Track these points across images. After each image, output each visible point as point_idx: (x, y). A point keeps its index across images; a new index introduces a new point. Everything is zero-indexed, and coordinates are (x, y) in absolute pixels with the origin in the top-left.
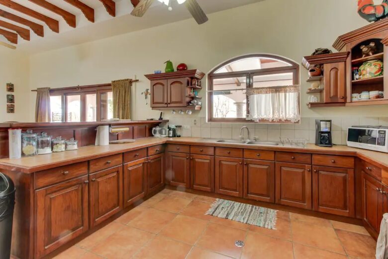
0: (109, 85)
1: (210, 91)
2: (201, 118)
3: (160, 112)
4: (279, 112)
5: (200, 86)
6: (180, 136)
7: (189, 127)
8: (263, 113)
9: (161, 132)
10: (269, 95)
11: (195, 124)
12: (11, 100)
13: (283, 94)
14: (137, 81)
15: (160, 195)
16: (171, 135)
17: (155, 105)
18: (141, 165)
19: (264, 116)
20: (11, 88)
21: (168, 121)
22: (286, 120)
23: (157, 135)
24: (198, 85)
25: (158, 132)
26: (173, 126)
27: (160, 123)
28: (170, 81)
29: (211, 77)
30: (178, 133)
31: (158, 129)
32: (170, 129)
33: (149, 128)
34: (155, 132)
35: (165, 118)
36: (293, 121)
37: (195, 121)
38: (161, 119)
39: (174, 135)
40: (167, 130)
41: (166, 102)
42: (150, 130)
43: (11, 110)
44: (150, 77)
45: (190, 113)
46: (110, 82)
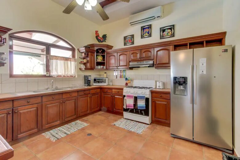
1: (11, 50)
4: (68, 71)
8: (59, 72)
10: (62, 62)
13: (70, 62)
19: (60, 74)
22: (71, 76)
36: (73, 76)
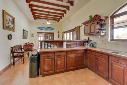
0: (74, 29)
1: (111, 25)
2: (106, 39)
3: (88, 37)
5: (105, 23)
6: (95, 47)
7: (100, 43)
9: (88, 45)
11: (103, 42)
12: (59, 35)
14: (81, 26)
15: (83, 70)
16: (91, 46)
17: (85, 34)
18: (74, 56)
20: (59, 32)
21: (91, 40)
23: (86, 46)
24: (103, 23)
25: (86, 45)
26: (92, 43)
27: (88, 41)
28: (90, 24)
29: (112, 17)
30: (95, 46)
31: (86, 43)
32: (91, 43)
33: (83, 43)
34: (85, 45)
35: (90, 39)
37: (103, 40)
38: (88, 39)
39: (93, 47)
40: (90, 44)
41: (89, 33)
42: (83, 44)
43: (59, 37)
44: (83, 24)
45: (100, 37)
46: (75, 28)
